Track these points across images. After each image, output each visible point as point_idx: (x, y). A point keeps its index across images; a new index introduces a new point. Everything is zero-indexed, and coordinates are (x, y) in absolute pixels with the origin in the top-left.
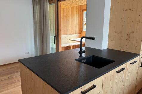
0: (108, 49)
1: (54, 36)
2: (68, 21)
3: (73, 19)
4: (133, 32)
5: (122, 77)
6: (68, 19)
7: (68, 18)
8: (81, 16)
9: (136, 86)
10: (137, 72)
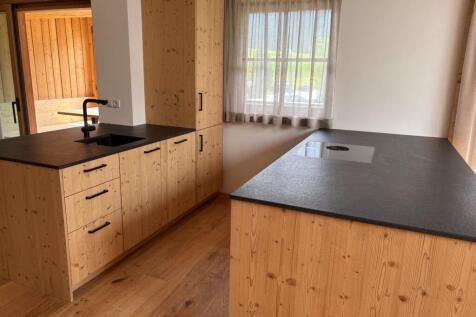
0: (148, 125)
1: (13, 103)
2: (48, 58)
3: (63, 52)
4: (183, 91)
5: (158, 161)
6: (48, 52)
7: (48, 47)
8: (89, 44)
9: (198, 186)
10: (194, 158)
